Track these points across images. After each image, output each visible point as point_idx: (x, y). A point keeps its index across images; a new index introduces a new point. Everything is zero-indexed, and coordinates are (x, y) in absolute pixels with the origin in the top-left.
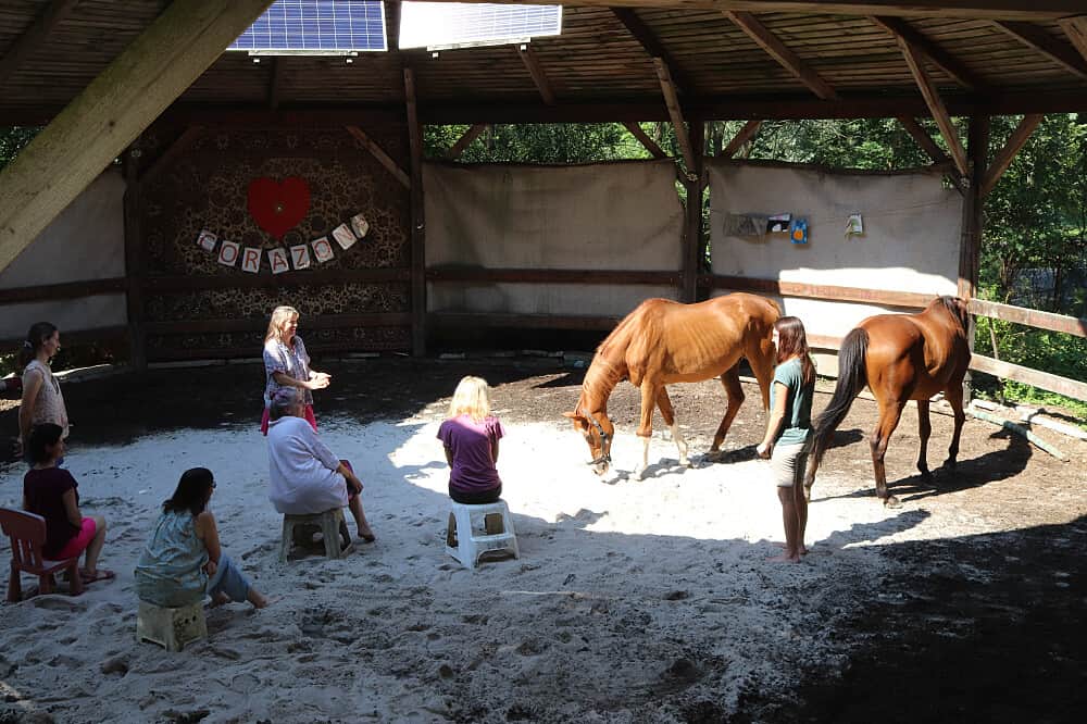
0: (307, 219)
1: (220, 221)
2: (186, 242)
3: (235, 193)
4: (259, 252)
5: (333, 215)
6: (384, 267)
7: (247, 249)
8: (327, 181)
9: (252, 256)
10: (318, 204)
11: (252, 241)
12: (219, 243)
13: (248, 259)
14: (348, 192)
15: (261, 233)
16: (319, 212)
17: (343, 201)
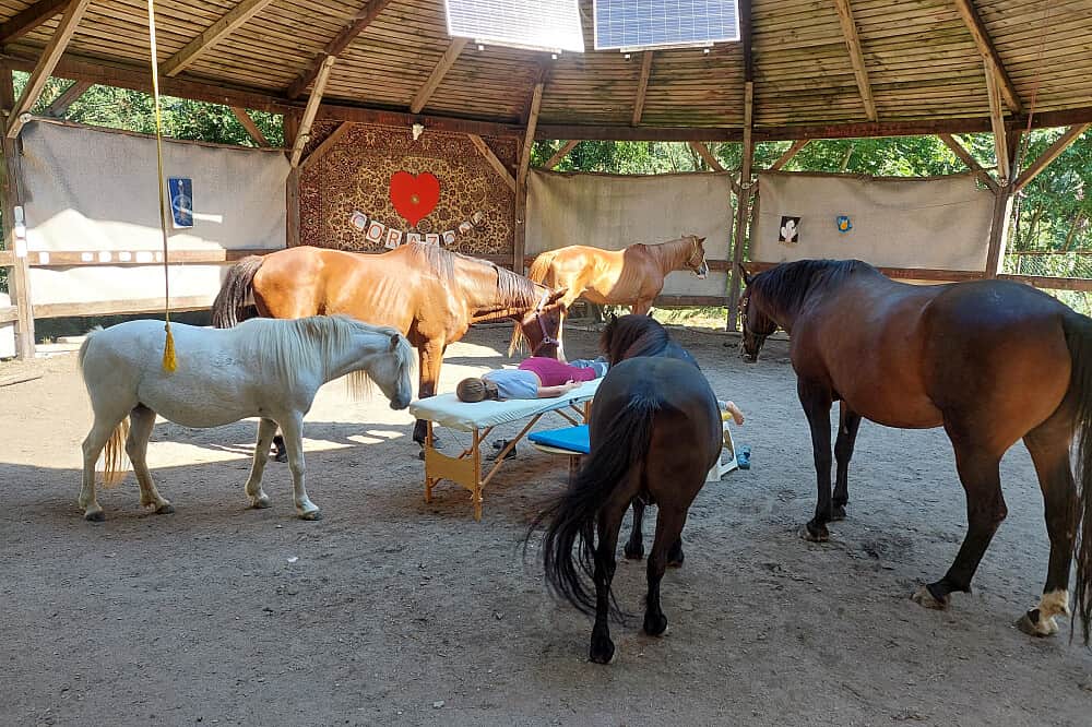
0: (436, 210)
1: (367, 206)
2: (338, 222)
3: (379, 183)
4: (401, 234)
5: (456, 208)
6: (493, 253)
7: (390, 230)
8: (452, 179)
9: (394, 236)
10: (445, 198)
11: (393, 224)
12: (368, 223)
13: (391, 238)
14: (468, 190)
15: (399, 218)
16: (445, 204)
17: (464, 196)
